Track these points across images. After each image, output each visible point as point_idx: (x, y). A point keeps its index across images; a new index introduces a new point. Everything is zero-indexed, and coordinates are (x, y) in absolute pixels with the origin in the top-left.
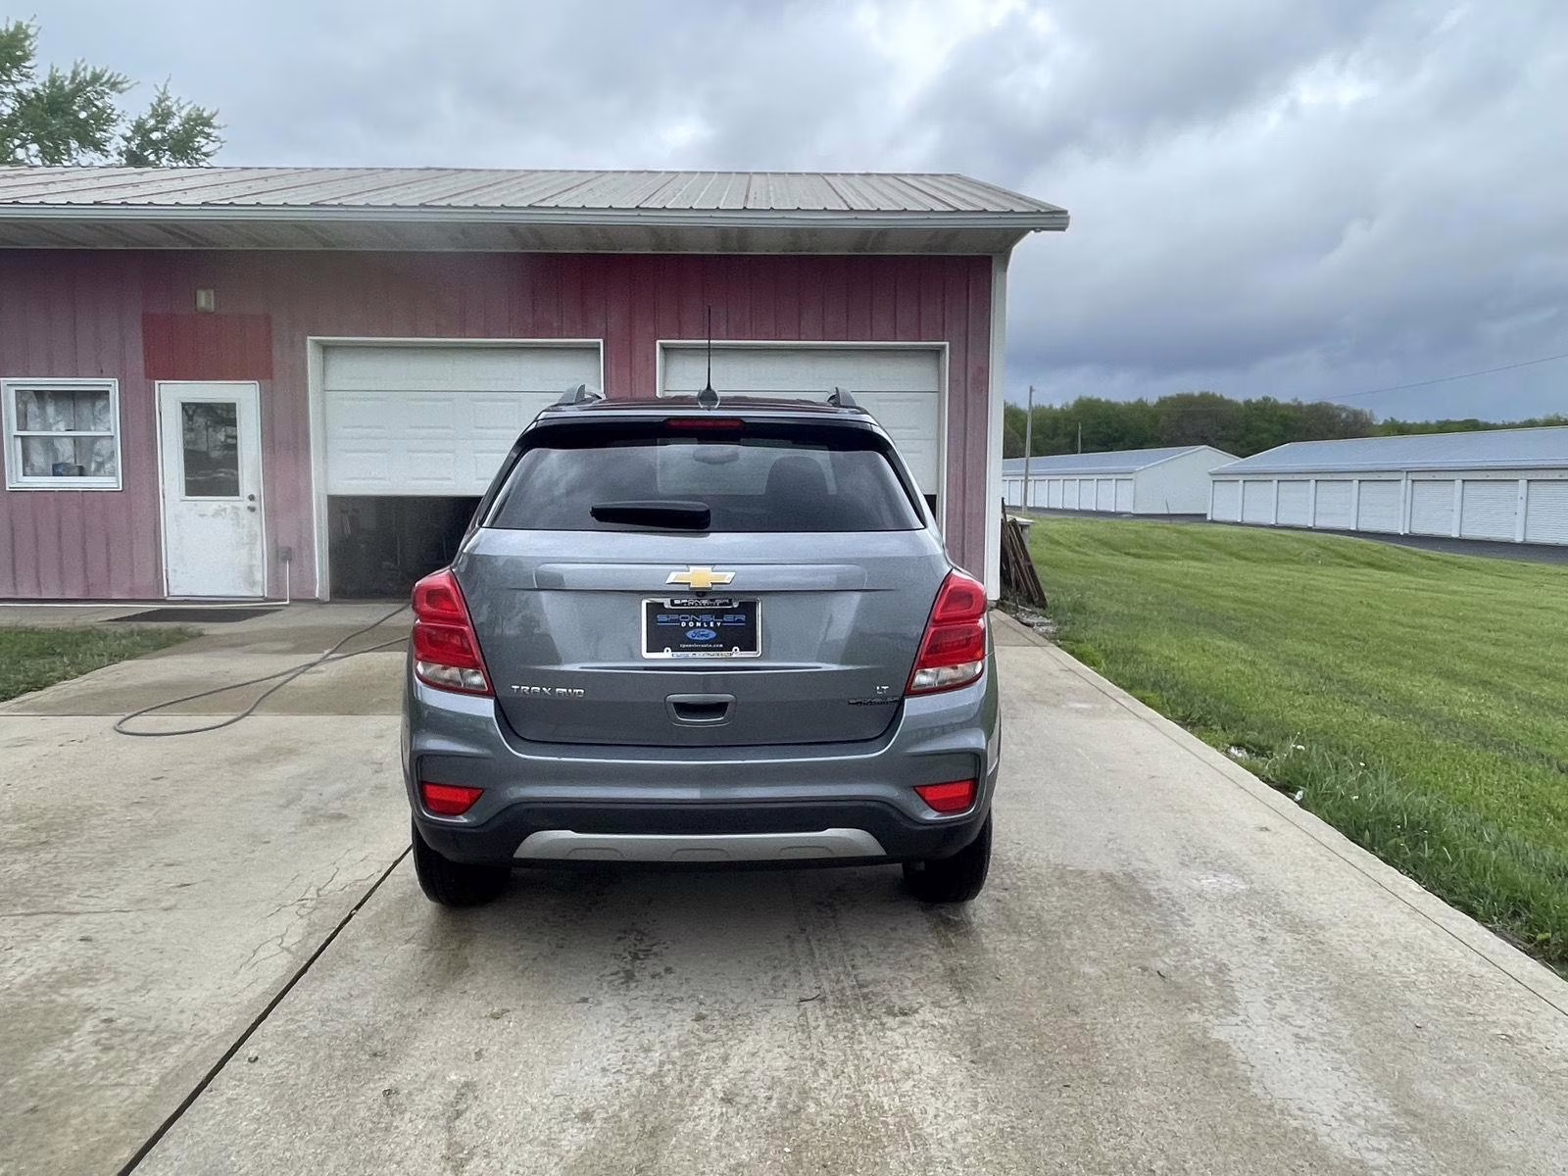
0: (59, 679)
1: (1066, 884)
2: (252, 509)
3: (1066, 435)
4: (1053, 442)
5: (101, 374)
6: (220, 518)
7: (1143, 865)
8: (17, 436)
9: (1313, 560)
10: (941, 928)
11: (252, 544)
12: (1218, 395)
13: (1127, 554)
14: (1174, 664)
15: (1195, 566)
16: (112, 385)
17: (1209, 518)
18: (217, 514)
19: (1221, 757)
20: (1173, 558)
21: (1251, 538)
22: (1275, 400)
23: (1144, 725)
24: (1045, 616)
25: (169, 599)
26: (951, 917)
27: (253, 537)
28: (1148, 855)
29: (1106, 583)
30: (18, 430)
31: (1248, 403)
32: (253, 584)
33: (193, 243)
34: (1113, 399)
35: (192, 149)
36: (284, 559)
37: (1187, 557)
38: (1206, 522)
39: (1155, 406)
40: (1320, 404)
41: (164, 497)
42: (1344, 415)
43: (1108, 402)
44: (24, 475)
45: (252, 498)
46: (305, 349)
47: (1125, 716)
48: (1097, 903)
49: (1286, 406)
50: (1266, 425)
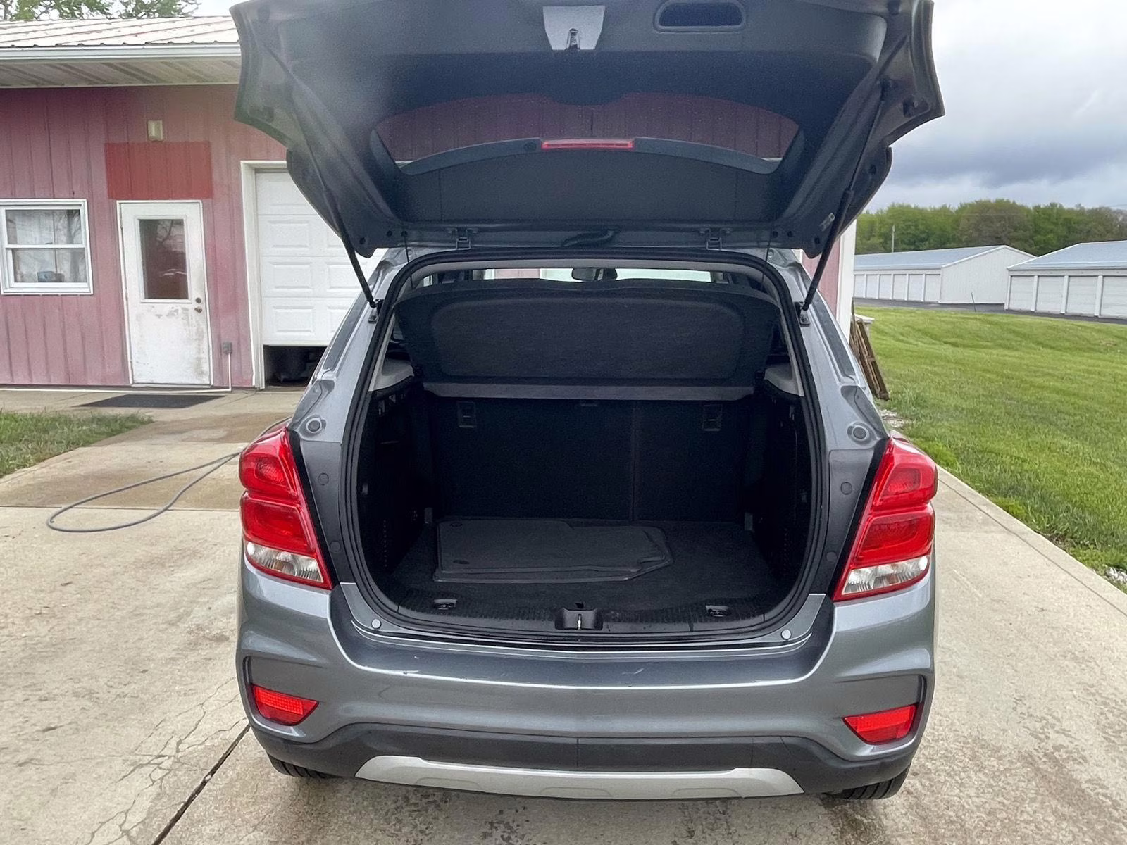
0: (19, 467)
1: (982, 768)
2: (199, 311)
3: (881, 235)
4: (869, 242)
5: (73, 195)
6: (174, 318)
7: (1062, 740)
8: (7, 249)
9: (1112, 349)
10: (849, 836)
11: (200, 339)
12: (1012, 202)
13: (946, 343)
14: (1026, 466)
15: (1010, 356)
16: (82, 204)
17: (1006, 307)
18: (171, 314)
19: (1103, 581)
20: (985, 347)
21: (1053, 328)
22: (1061, 206)
23: (1014, 539)
24: (889, 409)
25: (134, 386)
26: (858, 817)
27: (200, 336)
28: (1066, 724)
29: (936, 374)
30: (9, 243)
31: (1037, 208)
32: (201, 373)
33: (144, 81)
34: (921, 206)
35: (175, 11)
36: (226, 353)
37: (1000, 346)
38: (1004, 311)
39: (957, 211)
40: (1100, 209)
41: (127, 299)
42: (1120, 219)
43: (917, 208)
44: (16, 281)
45: (198, 301)
46: (239, 172)
47: (993, 528)
48: (1023, 800)
49: (1070, 211)
50: (1052, 227)
